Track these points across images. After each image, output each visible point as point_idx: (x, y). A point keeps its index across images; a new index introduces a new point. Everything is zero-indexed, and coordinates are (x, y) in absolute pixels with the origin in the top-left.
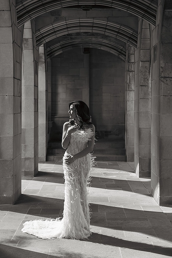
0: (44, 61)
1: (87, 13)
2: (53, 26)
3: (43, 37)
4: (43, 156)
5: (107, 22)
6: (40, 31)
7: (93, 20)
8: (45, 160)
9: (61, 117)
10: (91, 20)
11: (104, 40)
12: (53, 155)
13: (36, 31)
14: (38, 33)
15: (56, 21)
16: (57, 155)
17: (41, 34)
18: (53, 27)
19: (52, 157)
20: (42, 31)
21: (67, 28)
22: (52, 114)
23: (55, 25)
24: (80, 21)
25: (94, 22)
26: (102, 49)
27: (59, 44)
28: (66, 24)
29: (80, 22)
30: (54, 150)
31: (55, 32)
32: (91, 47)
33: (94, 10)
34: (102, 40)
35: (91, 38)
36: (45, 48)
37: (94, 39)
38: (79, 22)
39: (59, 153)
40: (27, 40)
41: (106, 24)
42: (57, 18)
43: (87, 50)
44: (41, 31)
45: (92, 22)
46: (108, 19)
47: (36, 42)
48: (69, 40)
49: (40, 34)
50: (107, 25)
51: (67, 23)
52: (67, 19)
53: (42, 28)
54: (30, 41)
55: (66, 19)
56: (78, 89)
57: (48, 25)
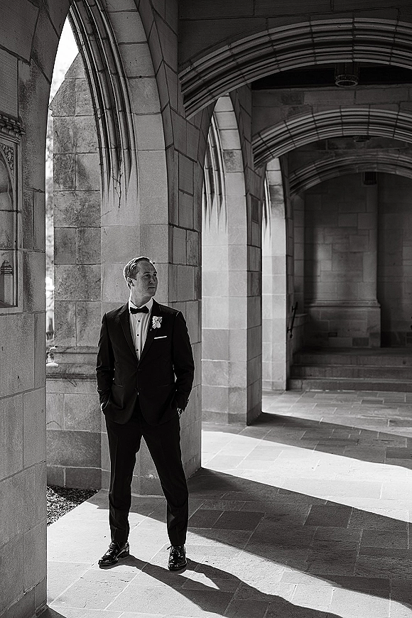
0: (282, 198)
1: (355, 95)
2: (287, 124)
3: (268, 149)
4: (281, 380)
5: (397, 113)
6: (260, 136)
7: (368, 110)
8: (285, 388)
9: (323, 305)
10: (363, 111)
11: (401, 156)
12: (300, 379)
13: (252, 137)
14: (258, 141)
15: (294, 113)
16: (309, 379)
17: (264, 142)
18: (287, 126)
19: (298, 383)
20: (266, 135)
21: (316, 128)
22: (305, 299)
23: (292, 123)
24: (343, 114)
25: (371, 114)
26: (398, 173)
27: (312, 167)
28: (314, 121)
29: (342, 116)
30: (303, 368)
31: (291, 137)
32: (376, 170)
33: (371, 88)
34: (397, 156)
35: (375, 154)
36: (286, 174)
37: (381, 155)
38: (339, 114)
39: (312, 374)
40: (230, 153)
41: (396, 117)
42: (294, 108)
43: (371, 178)
44: (262, 137)
45: (367, 113)
46: (399, 106)
47: (255, 158)
48: (332, 157)
49: (261, 141)
50: (397, 119)
51: (316, 118)
52: (315, 108)
53: (264, 129)
54: (238, 155)
55: (312, 109)
56: (355, 253)
57: (277, 123)
